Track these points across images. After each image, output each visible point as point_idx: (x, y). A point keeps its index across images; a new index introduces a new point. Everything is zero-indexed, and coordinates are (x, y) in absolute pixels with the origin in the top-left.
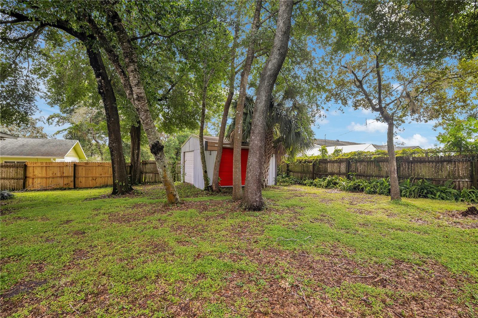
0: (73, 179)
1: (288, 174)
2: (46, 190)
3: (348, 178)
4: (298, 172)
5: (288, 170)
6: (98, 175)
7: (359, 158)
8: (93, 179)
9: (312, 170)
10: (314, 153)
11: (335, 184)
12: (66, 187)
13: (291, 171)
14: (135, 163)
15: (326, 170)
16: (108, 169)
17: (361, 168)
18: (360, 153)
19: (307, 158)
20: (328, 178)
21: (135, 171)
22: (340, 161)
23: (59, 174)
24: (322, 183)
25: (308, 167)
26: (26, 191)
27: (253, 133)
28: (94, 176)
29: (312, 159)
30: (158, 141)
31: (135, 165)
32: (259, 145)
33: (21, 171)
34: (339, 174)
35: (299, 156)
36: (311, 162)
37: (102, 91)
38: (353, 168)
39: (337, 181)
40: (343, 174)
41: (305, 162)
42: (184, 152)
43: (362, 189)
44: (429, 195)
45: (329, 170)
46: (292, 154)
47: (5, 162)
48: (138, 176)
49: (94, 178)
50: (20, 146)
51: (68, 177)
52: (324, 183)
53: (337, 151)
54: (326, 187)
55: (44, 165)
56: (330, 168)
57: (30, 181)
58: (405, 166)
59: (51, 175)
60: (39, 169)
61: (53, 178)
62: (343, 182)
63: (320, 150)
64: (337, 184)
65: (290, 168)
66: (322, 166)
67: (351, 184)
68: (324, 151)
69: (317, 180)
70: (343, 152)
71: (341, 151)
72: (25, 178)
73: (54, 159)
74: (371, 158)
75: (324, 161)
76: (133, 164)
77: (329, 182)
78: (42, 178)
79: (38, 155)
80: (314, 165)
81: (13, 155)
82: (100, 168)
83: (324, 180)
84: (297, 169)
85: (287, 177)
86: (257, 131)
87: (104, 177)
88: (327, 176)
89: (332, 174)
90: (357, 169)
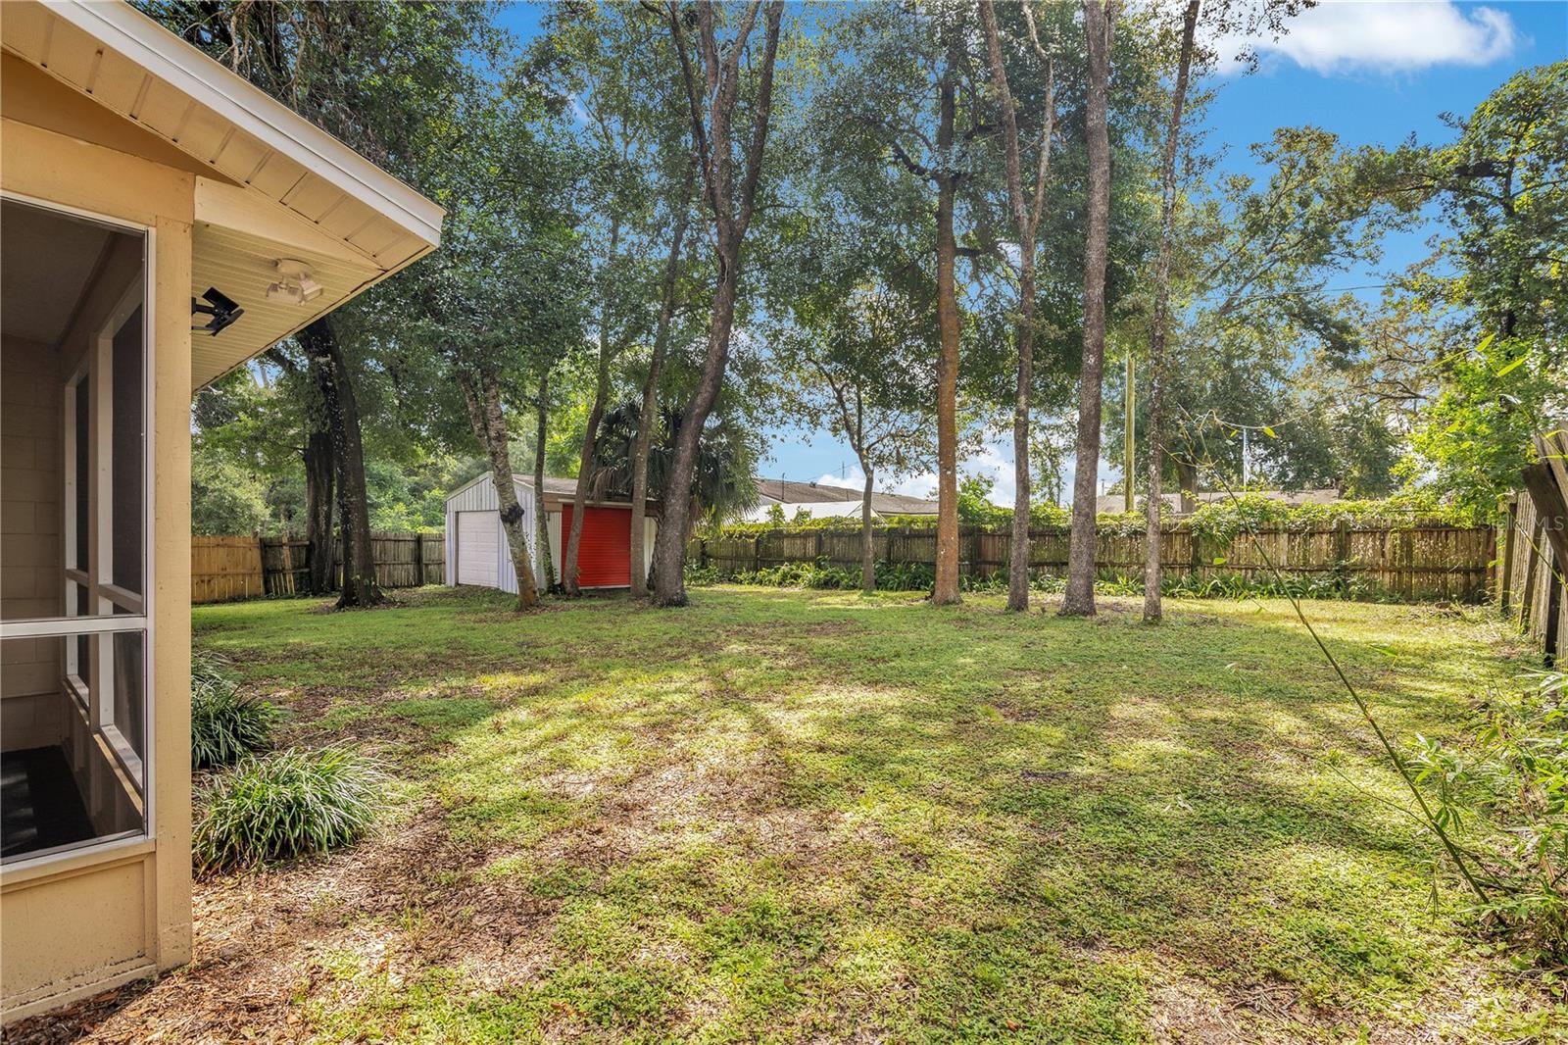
1: (703, 564)
3: (819, 566)
4: (726, 558)
5: (703, 553)
6: (215, 570)
7: (836, 530)
8: (203, 581)
9: (754, 553)
10: (759, 517)
11: (796, 577)
13: (709, 557)
14: (320, 538)
15: (780, 553)
16: (244, 555)
17: (839, 546)
18: (838, 520)
19: (743, 528)
20: (785, 568)
21: (322, 559)
22: (805, 536)
24: (773, 578)
25: (746, 546)
27: (674, 494)
28: (204, 571)
29: (754, 529)
31: (320, 544)
32: (682, 511)
34: (804, 559)
35: (728, 523)
36: (753, 537)
37: (330, 384)
38: (826, 548)
39: (800, 572)
40: (812, 559)
41: (740, 537)
42: (457, 513)
43: (838, 583)
44: (922, 587)
45: (787, 553)
46: (716, 519)
48: (327, 571)
49: (206, 579)
52: (776, 578)
53: (802, 515)
54: (780, 584)
56: (787, 547)
58: (899, 543)
62: (809, 573)
63: (769, 513)
64: (799, 577)
65: (707, 549)
66: (774, 544)
67: (822, 574)
68: (777, 514)
69: (763, 572)
70: (812, 517)
71: (808, 514)
74: (854, 530)
75: (777, 535)
76: (315, 540)
77: (784, 577)
80: (758, 542)
82: (221, 550)
83: (777, 570)
84: (723, 552)
85: (701, 568)
86: (678, 492)
87: (233, 575)
88: (782, 563)
89: (791, 560)
90: (833, 549)
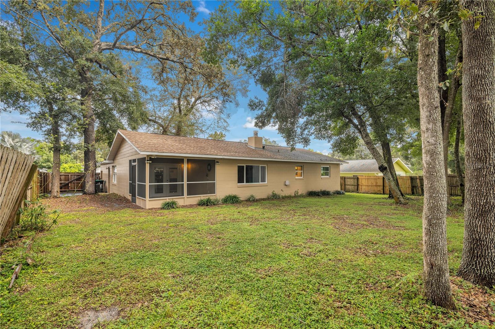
0: (382, 187)
2: (367, 193)
12: (379, 192)
23: (374, 184)
26: (358, 193)
30: (382, 165)
33: (356, 181)
47: (354, 176)
50: (361, 166)
51: (379, 186)
55: (367, 178)
57: (360, 187)
59: (370, 184)
60: (364, 180)
61: (371, 186)
72: (358, 185)
73: (377, 174)
78: (366, 186)
79: (368, 171)
81: (356, 171)
